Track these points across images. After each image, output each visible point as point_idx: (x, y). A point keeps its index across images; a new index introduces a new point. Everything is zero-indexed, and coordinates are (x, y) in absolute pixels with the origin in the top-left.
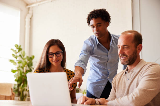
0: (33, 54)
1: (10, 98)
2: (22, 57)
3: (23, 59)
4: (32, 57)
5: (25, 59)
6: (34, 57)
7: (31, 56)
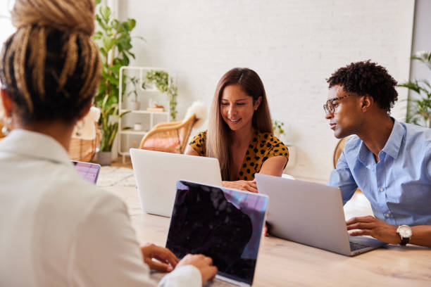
0: (132, 16)
1: (93, 144)
2: (103, 21)
3: (106, 29)
4: (129, 24)
5: (110, 29)
6: (133, 22)
7: (124, 20)
